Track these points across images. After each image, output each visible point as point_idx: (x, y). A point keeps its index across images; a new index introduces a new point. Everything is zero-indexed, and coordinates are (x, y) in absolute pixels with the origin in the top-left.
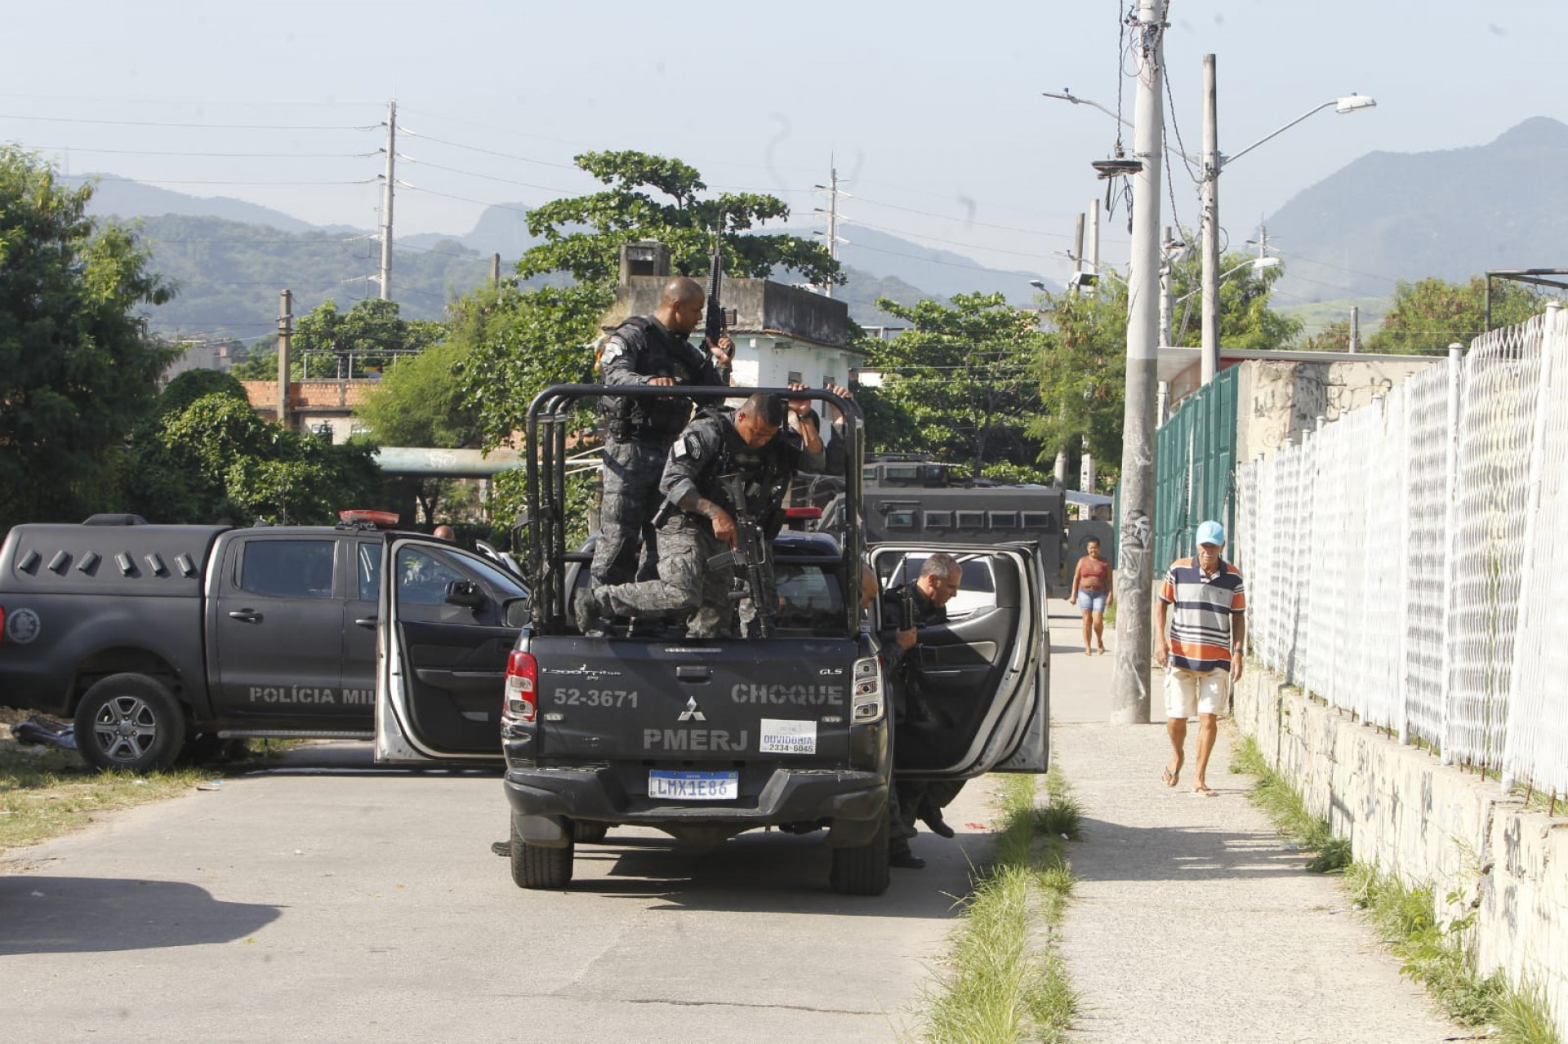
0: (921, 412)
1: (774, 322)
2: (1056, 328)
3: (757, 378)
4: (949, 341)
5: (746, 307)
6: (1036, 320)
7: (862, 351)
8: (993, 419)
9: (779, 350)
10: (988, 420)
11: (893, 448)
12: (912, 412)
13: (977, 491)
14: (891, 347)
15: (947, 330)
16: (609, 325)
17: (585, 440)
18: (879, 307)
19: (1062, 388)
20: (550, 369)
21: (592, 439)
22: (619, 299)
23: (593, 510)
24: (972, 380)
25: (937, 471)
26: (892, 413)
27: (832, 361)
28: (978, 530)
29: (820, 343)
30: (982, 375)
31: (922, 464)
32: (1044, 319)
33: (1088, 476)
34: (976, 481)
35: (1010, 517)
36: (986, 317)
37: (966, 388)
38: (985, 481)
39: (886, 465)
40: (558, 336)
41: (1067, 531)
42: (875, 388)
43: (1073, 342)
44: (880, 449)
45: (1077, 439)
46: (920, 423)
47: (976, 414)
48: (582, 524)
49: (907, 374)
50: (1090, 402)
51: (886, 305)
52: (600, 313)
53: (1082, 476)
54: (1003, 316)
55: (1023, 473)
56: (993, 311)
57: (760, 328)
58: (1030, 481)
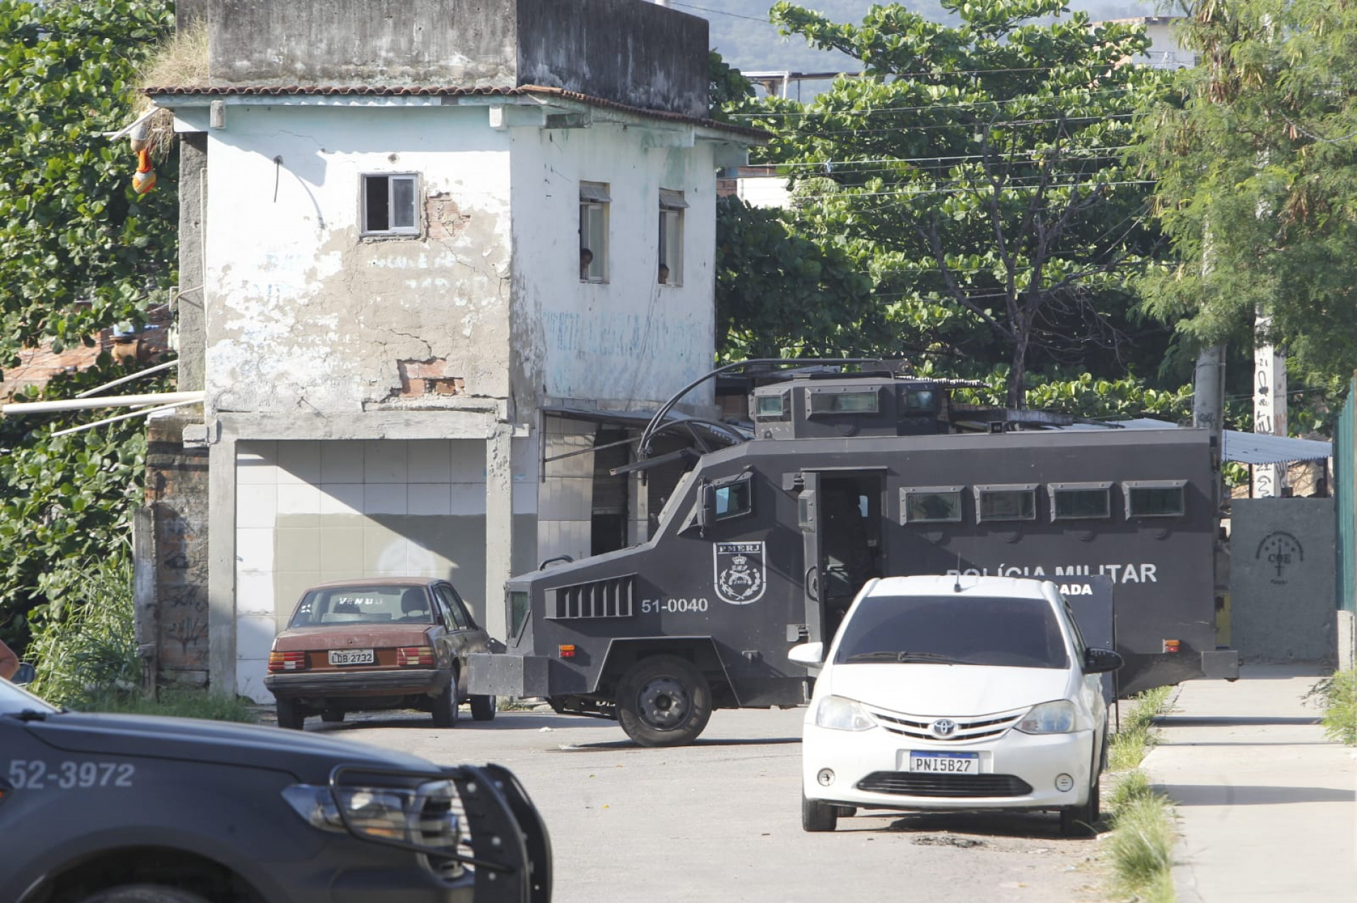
0: (880, 263)
1: (542, 69)
2: (1187, 57)
3: (507, 197)
4: (943, 100)
5: (478, 35)
6: (1141, 42)
7: (745, 130)
8: (1047, 274)
9: (556, 132)
10: (1036, 277)
11: (822, 347)
12: (864, 261)
13: (1018, 439)
14: (811, 118)
15: (937, 71)
16: (163, 85)
17: (115, 351)
18: (780, 25)
19: (1207, 198)
20: (30, 189)
21: (131, 349)
22: (181, 23)
23: (139, 511)
24: (998, 187)
25: (925, 395)
26: (817, 267)
27: (676, 154)
28: (1023, 528)
29: (649, 113)
30: (1022, 171)
31: (891, 381)
32: (1161, 41)
33: (1270, 397)
34: (1014, 416)
35: (1097, 495)
36: (1027, 39)
37: (986, 204)
38: (1035, 416)
39: (810, 387)
40: (46, 113)
41: (1226, 524)
42: (777, 212)
43: (1229, 91)
44: (791, 351)
45: (1246, 316)
46: (880, 289)
47: (1009, 265)
48: (116, 542)
49: (846, 178)
50: (1273, 221)
51: (797, 19)
52: (140, 57)
53: (1257, 397)
54: (1065, 35)
55: (1121, 393)
56: (1041, 24)
57: (511, 82)
58: (1136, 412)
